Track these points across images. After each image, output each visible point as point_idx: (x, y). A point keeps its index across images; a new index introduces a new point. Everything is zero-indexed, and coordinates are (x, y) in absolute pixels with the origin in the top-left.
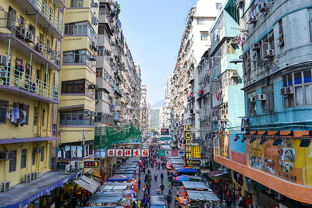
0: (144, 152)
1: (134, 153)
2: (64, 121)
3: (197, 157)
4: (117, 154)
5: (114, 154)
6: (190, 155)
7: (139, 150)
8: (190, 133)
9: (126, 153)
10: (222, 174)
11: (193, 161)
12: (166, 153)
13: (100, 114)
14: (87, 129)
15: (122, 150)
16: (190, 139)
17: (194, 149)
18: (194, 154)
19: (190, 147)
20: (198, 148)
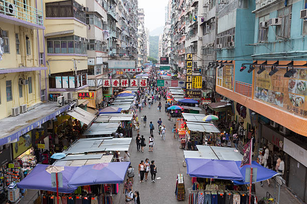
0: (142, 82)
1: (131, 83)
3: (198, 87)
4: (113, 84)
5: (110, 84)
6: (190, 86)
7: (136, 80)
8: (191, 62)
9: (123, 83)
10: (224, 106)
11: (193, 91)
12: (165, 83)
13: (92, 41)
14: (79, 58)
15: (118, 80)
16: (191, 68)
17: (195, 79)
18: (195, 84)
19: (191, 77)
20: (200, 78)
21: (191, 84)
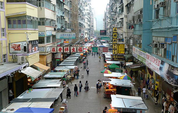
0: (79, 49)
1: (71, 49)
2: (11, 25)
3: (121, 53)
4: (58, 50)
5: (56, 50)
6: (116, 51)
7: (75, 48)
8: (116, 34)
9: (65, 49)
11: (118, 56)
12: (98, 50)
13: (43, 19)
14: (31, 32)
15: (62, 48)
16: (116, 38)
17: (119, 46)
18: (119, 51)
19: (116, 45)
20: (123, 46)
21: (116, 50)
